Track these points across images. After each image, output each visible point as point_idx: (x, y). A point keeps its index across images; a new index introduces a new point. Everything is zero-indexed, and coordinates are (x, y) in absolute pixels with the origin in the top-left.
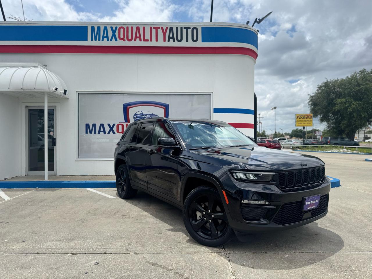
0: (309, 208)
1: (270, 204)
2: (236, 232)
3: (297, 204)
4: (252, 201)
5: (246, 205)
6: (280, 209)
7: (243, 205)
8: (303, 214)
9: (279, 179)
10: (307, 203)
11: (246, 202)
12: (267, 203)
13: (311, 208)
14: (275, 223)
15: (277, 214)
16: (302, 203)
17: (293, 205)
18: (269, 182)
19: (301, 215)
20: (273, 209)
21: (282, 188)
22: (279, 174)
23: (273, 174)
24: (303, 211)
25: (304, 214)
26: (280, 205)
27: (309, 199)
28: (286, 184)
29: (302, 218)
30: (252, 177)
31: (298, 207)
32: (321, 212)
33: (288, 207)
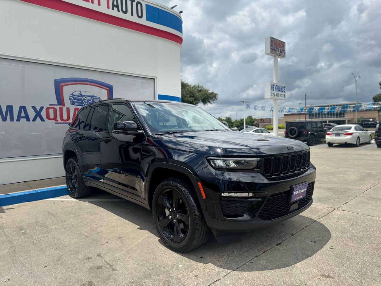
0: (296, 199)
1: (254, 196)
2: (215, 233)
3: (284, 195)
4: (234, 193)
5: (226, 199)
6: (267, 201)
7: (223, 199)
8: (289, 206)
9: (265, 165)
10: (295, 193)
11: (226, 194)
12: (251, 195)
13: (299, 198)
14: (261, 218)
15: (263, 208)
16: (289, 193)
17: (280, 196)
18: (253, 169)
19: (288, 208)
20: (258, 201)
21: (268, 176)
22: (265, 159)
23: (257, 160)
24: (291, 202)
25: (291, 206)
26: (267, 197)
27: (297, 188)
28: (272, 171)
29: (289, 210)
30: (232, 165)
31: (285, 198)
32: (304, 204)
33: (280, 197)
